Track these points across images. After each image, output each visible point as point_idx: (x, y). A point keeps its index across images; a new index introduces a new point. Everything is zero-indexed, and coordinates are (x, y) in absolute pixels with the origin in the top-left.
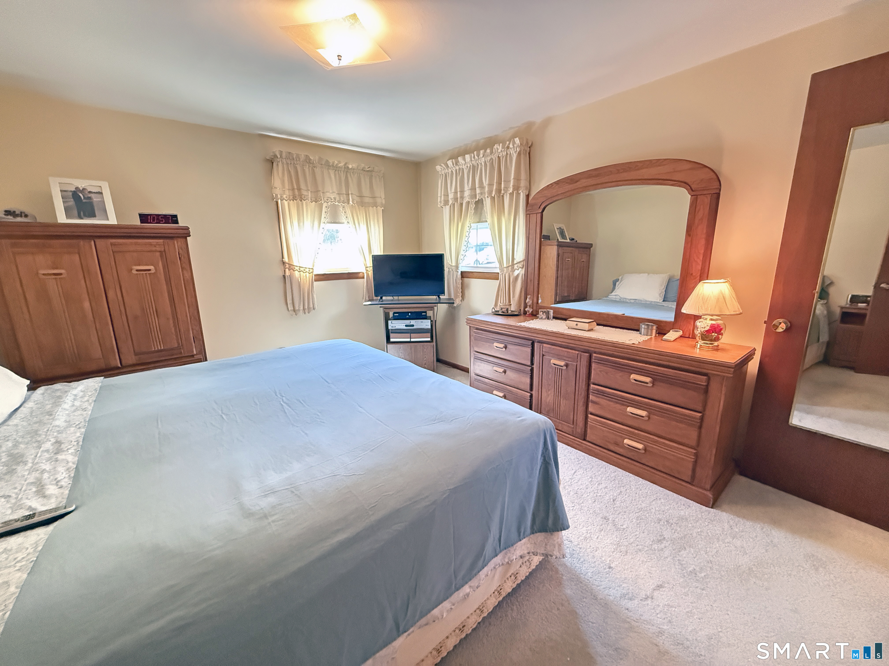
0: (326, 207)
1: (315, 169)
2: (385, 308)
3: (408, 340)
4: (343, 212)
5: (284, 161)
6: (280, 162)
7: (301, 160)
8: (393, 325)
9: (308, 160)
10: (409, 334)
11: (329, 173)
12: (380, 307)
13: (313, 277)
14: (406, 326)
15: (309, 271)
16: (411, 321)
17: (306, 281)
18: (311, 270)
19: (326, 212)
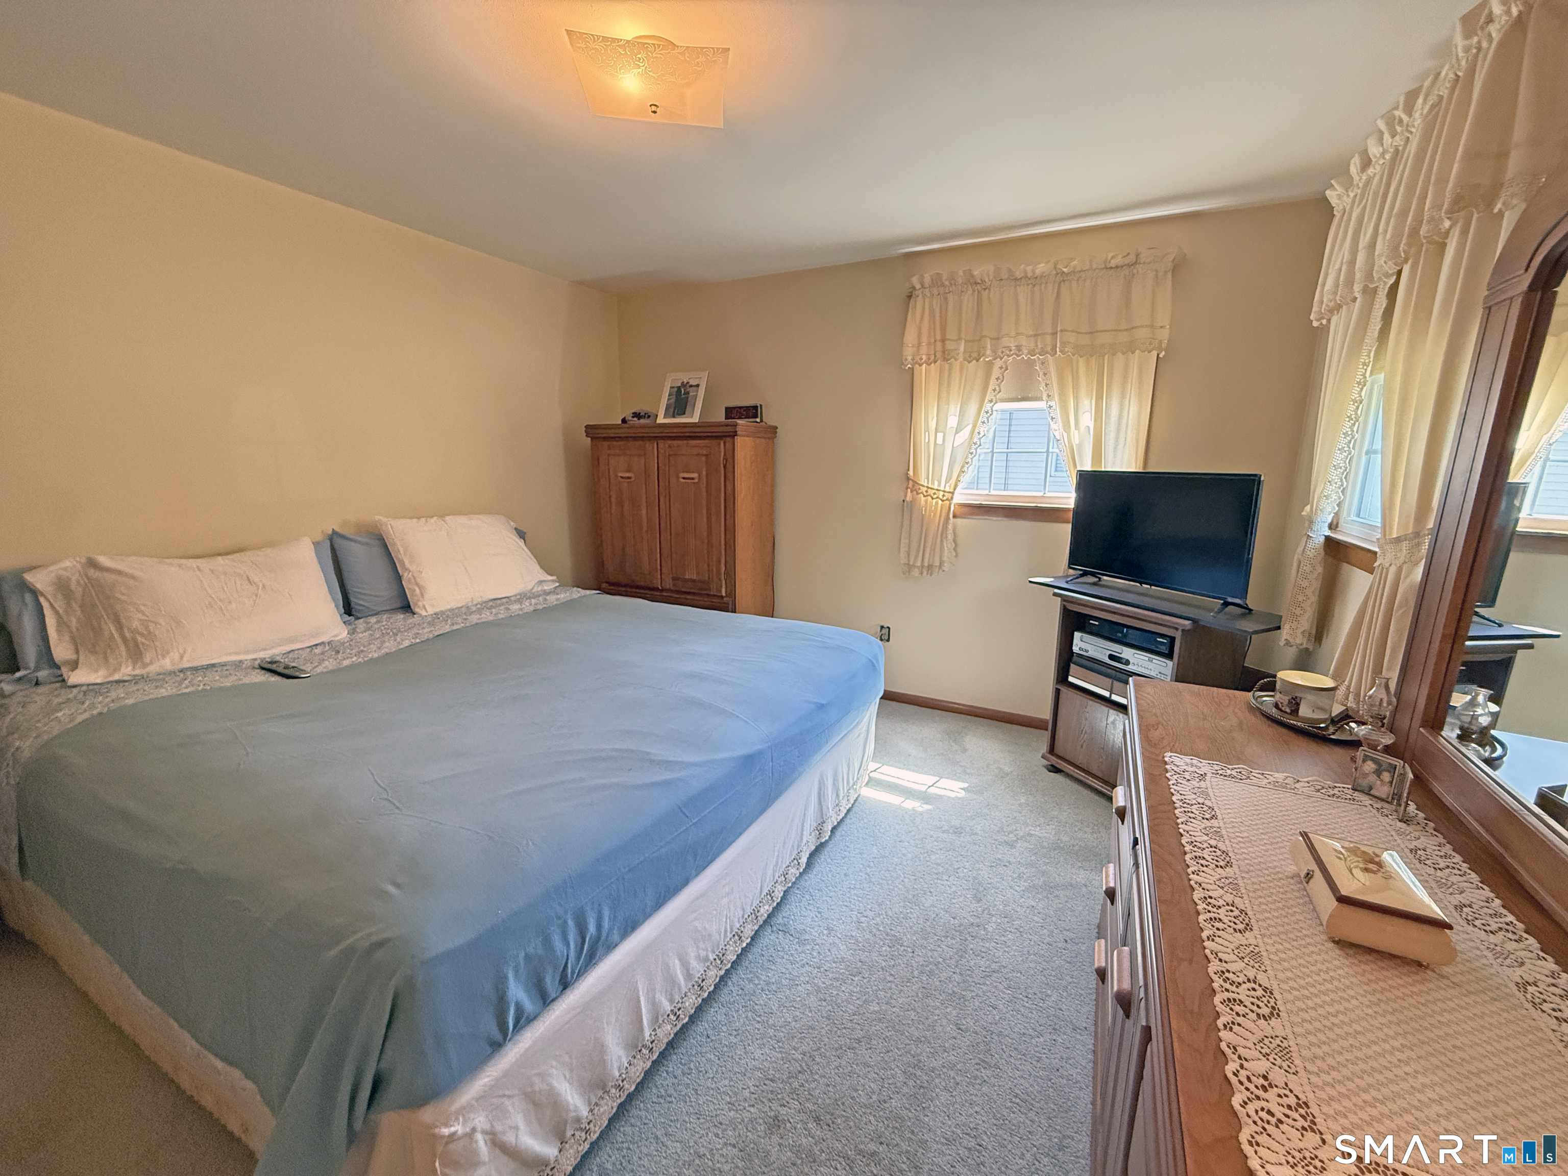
0: (1001, 368)
1: (985, 294)
2: (1065, 601)
3: (1106, 694)
4: (1041, 374)
5: (927, 292)
6: (920, 296)
7: (960, 281)
8: (1084, 645)
9: (972, 281)
10: (1111, 680)
11: (1016, 295)
12: (1055, 594)
13: (950, 508)
14: (1111, 657)
15: (943, 496)
16: (1125, 649)
17: (935, 516)
18: (948, 496)
19: (997, 379)
